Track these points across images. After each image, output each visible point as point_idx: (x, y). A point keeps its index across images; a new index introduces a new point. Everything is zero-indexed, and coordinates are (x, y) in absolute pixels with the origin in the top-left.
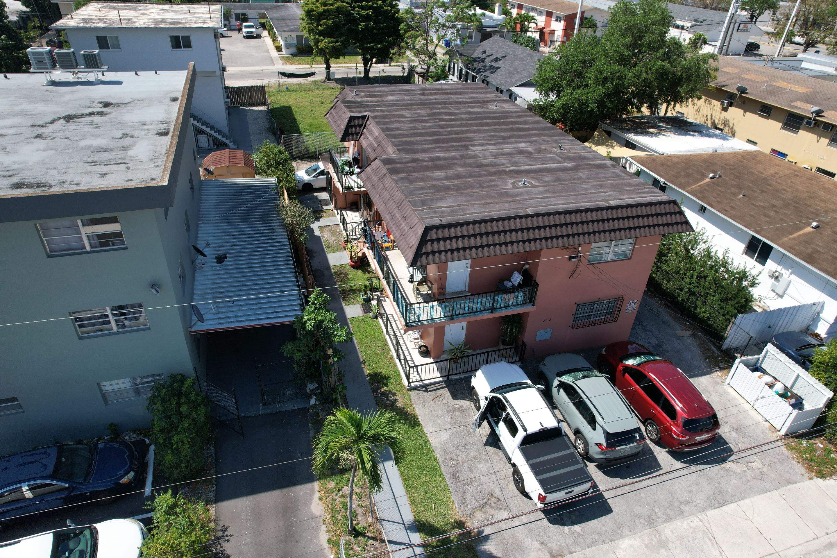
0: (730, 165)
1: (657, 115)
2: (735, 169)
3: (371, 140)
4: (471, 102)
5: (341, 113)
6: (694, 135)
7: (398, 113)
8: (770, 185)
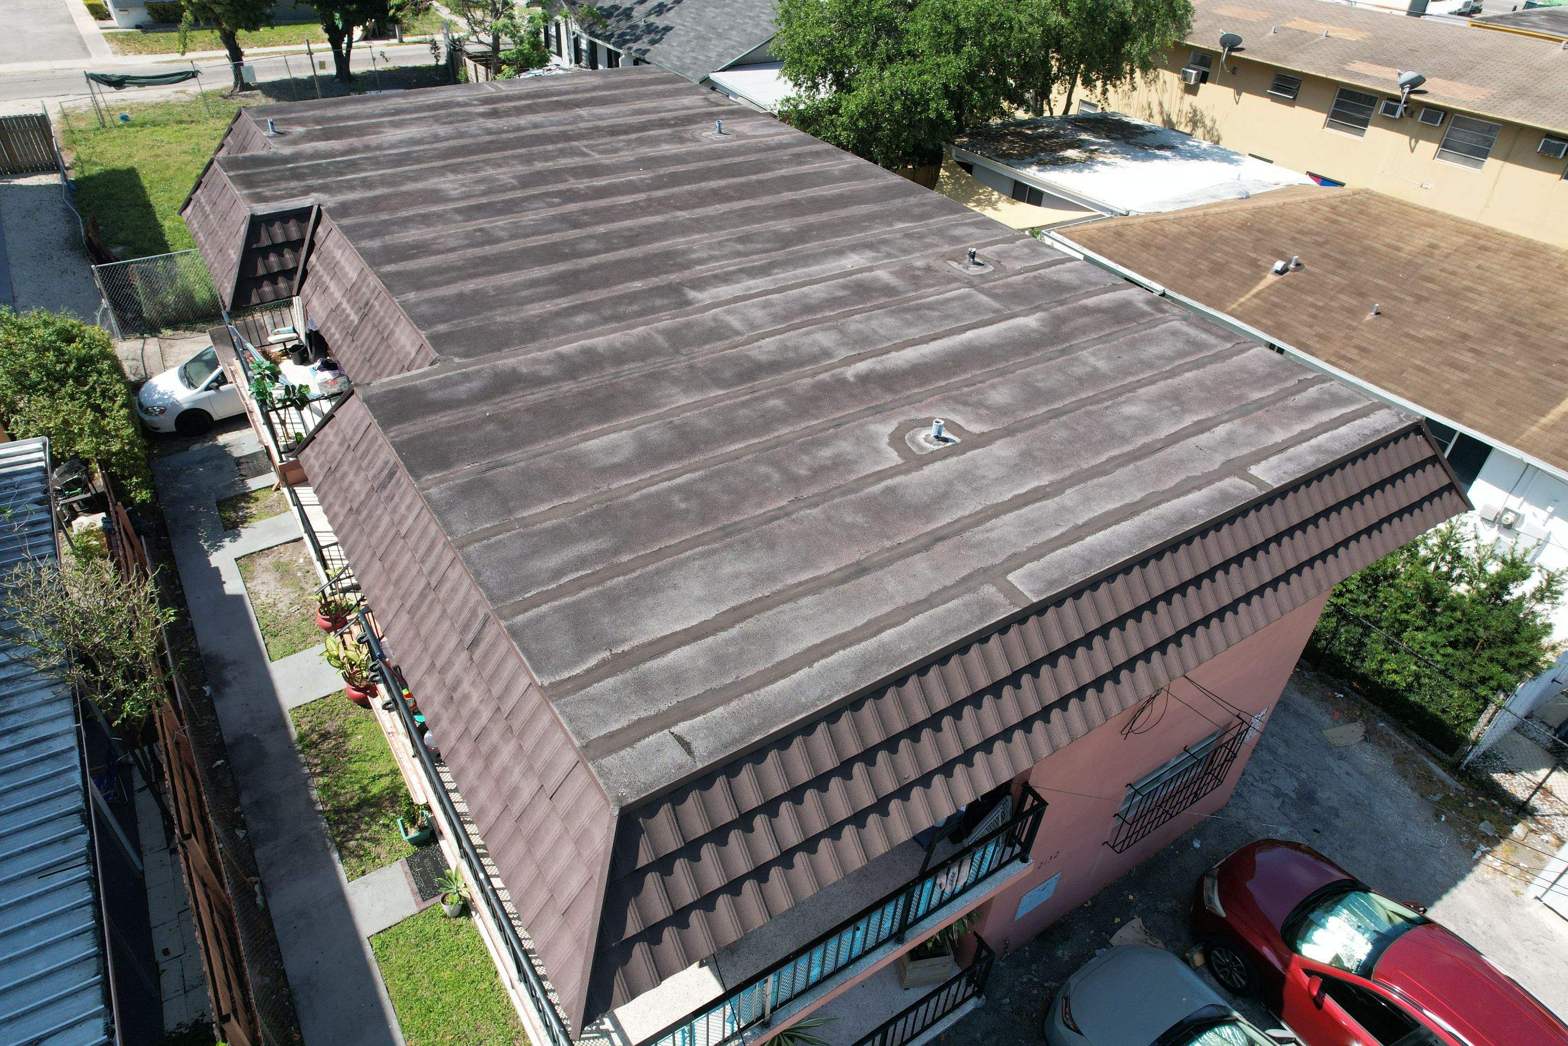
0: (1310, 233)
1: (1047, 114)
2: (1326, 242)
3: (338, 295)
4: (644, 127)
5: (223, 204)
6: (1166, 158)
7: (420, 185)
8: (1429, 279)
